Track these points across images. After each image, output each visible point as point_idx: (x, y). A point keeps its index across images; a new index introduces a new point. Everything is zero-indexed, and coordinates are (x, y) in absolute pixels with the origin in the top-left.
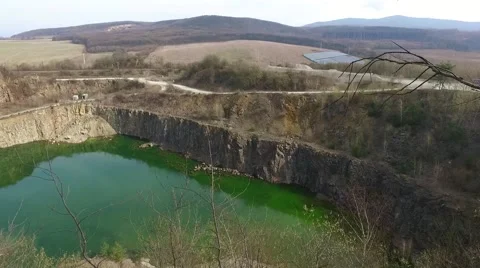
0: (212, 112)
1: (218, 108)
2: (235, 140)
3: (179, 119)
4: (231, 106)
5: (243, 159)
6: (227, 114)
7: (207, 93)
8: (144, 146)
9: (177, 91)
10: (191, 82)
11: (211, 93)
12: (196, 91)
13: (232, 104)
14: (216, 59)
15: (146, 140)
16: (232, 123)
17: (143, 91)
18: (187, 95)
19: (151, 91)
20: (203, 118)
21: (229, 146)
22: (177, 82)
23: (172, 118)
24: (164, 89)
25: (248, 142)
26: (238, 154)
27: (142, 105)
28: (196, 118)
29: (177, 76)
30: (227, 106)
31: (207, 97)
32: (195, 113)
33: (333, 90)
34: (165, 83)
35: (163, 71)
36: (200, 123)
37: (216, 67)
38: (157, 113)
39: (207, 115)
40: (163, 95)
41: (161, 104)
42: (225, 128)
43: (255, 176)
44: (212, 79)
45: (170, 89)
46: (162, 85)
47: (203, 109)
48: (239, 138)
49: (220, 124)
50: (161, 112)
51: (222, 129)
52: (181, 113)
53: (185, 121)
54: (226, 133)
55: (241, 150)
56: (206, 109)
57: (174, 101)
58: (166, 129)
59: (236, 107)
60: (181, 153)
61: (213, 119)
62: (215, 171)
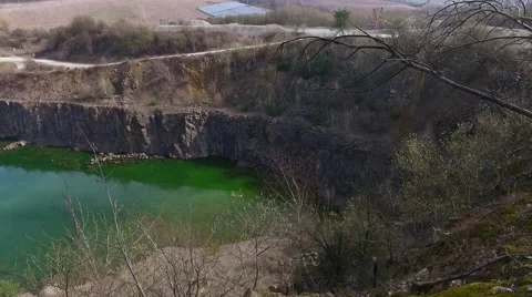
0: (98, 90)
1: (104, 84)
2: (134, 120)
3: (55, 104)
4: (121, 81)
5: (148, 140)
6: (119, 89)
7: (87, 66)
8: (11, 146)
9: (42, 67)
10: (61, 54)
11: (92, 66)
12: (71, 66)
13: (122, 76)
14: (89, 22)
15: (15, 139)
16: (126, 100)
18: (59, 72)
20: (88, 99)
21: (128, 128)
22: (39, 55)
23: (44, 106)
24: (21, 67)
25: (150, 118)
26: (141, 135)
28: (78, 100)
29: (38, 48)
30: (116, 79)
31: (88, 72)
32: (76, 93)
33: (237, 47)
34: (21, 59)
35: (13, 41)
36: (86, 105)
37: (92, 32)
38: (20, 102)
39: (93, 95)
40: (21, 76)
41: (22, 88)
42: (120, 107)
43: (168, 157)
44: (90, 48)
45: (30, 66)
46: (17, 61)
47: (86, 88)
48: (139, 117)
49: (112, 102)
50: (25, 99)
51: (115, 109)
52: (56, 96)
53: (64, 106)
54: (122, 113)
55: (144, 130)
56: (89, 87)
57: (42, 82)
58: (39, 120)
59: (127, 79)
60: (69, 146)
61: (102, 98)
62: (117, 159)
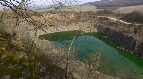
0: (129, 30)
1: (132, 29)
2: (135, 42)
3: (117, 31)
4: (137, 30)
5: (136, 49)
6: (135, 32)
7: (129, 24)
8: (104, 37)
9: (119, 22)
10: (125, 19)
11: (131, 24)
12: (126, 23)
13: (138, 29)
14: (138, 12)
15: (106, 36)
16: (136, 35)
17: (108, 21)
18: (122, 24)
19: (111, 21)
20: (125, 32)
21: (132, 43)
22: (120, 19)
23: (115, 30)
24: (115, 21)
25: (140, 43)
26: (135, 47)
27: (107, 25)
28: (123, 32)
29: (121, 17)
30: (136, 29)
31: (129, 25)
32: (123, 30)
35: (117, 15)
36: (124, 33)
37: (137, 15)
38: (110, 28)
39: (127, 31)
40: (114, 23)
41: (112, 25)
42: (132, 37)
43: (140, 56)
44: (133, 19)
45: (117, 21)
46: (115, 19)
47: (126, 29)
48: (137, 41)
49: (131, 35)
50: (112, 28)
52: (118, 29)
53: (119, 32)
55: (136, 46)
56: (127, 29)
57: (117, 25)
58: (112, 33)
59: (140, 30)
60: (115, 42)
61: (129, 33)
62: (124, 50)
